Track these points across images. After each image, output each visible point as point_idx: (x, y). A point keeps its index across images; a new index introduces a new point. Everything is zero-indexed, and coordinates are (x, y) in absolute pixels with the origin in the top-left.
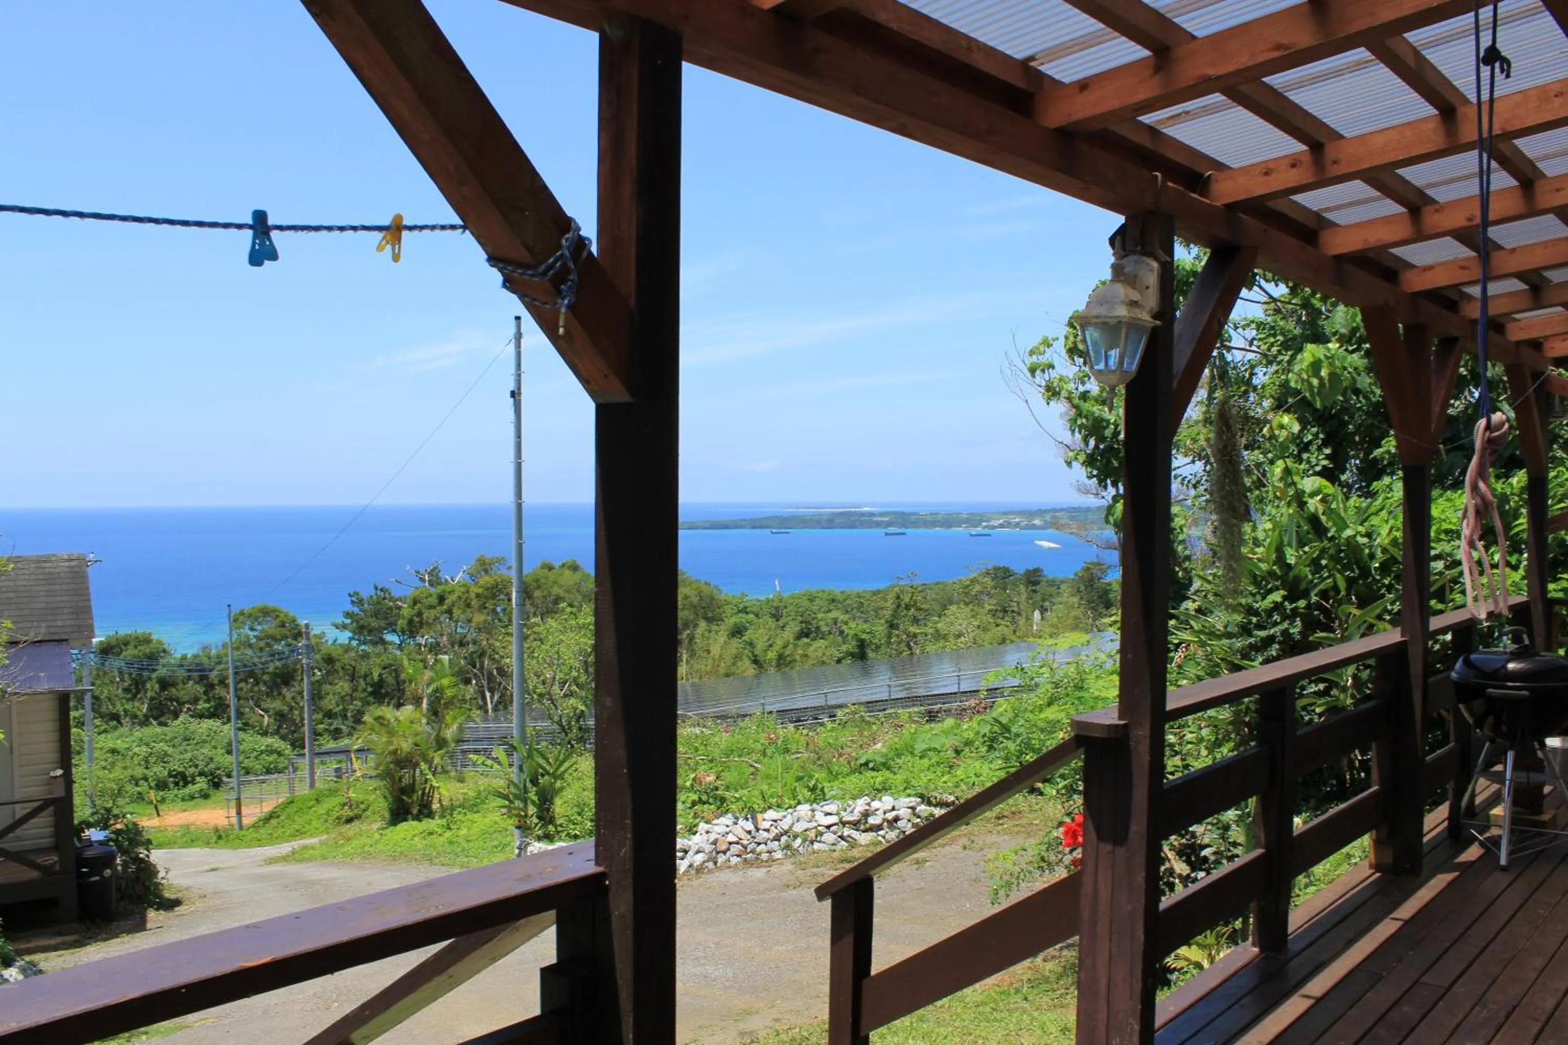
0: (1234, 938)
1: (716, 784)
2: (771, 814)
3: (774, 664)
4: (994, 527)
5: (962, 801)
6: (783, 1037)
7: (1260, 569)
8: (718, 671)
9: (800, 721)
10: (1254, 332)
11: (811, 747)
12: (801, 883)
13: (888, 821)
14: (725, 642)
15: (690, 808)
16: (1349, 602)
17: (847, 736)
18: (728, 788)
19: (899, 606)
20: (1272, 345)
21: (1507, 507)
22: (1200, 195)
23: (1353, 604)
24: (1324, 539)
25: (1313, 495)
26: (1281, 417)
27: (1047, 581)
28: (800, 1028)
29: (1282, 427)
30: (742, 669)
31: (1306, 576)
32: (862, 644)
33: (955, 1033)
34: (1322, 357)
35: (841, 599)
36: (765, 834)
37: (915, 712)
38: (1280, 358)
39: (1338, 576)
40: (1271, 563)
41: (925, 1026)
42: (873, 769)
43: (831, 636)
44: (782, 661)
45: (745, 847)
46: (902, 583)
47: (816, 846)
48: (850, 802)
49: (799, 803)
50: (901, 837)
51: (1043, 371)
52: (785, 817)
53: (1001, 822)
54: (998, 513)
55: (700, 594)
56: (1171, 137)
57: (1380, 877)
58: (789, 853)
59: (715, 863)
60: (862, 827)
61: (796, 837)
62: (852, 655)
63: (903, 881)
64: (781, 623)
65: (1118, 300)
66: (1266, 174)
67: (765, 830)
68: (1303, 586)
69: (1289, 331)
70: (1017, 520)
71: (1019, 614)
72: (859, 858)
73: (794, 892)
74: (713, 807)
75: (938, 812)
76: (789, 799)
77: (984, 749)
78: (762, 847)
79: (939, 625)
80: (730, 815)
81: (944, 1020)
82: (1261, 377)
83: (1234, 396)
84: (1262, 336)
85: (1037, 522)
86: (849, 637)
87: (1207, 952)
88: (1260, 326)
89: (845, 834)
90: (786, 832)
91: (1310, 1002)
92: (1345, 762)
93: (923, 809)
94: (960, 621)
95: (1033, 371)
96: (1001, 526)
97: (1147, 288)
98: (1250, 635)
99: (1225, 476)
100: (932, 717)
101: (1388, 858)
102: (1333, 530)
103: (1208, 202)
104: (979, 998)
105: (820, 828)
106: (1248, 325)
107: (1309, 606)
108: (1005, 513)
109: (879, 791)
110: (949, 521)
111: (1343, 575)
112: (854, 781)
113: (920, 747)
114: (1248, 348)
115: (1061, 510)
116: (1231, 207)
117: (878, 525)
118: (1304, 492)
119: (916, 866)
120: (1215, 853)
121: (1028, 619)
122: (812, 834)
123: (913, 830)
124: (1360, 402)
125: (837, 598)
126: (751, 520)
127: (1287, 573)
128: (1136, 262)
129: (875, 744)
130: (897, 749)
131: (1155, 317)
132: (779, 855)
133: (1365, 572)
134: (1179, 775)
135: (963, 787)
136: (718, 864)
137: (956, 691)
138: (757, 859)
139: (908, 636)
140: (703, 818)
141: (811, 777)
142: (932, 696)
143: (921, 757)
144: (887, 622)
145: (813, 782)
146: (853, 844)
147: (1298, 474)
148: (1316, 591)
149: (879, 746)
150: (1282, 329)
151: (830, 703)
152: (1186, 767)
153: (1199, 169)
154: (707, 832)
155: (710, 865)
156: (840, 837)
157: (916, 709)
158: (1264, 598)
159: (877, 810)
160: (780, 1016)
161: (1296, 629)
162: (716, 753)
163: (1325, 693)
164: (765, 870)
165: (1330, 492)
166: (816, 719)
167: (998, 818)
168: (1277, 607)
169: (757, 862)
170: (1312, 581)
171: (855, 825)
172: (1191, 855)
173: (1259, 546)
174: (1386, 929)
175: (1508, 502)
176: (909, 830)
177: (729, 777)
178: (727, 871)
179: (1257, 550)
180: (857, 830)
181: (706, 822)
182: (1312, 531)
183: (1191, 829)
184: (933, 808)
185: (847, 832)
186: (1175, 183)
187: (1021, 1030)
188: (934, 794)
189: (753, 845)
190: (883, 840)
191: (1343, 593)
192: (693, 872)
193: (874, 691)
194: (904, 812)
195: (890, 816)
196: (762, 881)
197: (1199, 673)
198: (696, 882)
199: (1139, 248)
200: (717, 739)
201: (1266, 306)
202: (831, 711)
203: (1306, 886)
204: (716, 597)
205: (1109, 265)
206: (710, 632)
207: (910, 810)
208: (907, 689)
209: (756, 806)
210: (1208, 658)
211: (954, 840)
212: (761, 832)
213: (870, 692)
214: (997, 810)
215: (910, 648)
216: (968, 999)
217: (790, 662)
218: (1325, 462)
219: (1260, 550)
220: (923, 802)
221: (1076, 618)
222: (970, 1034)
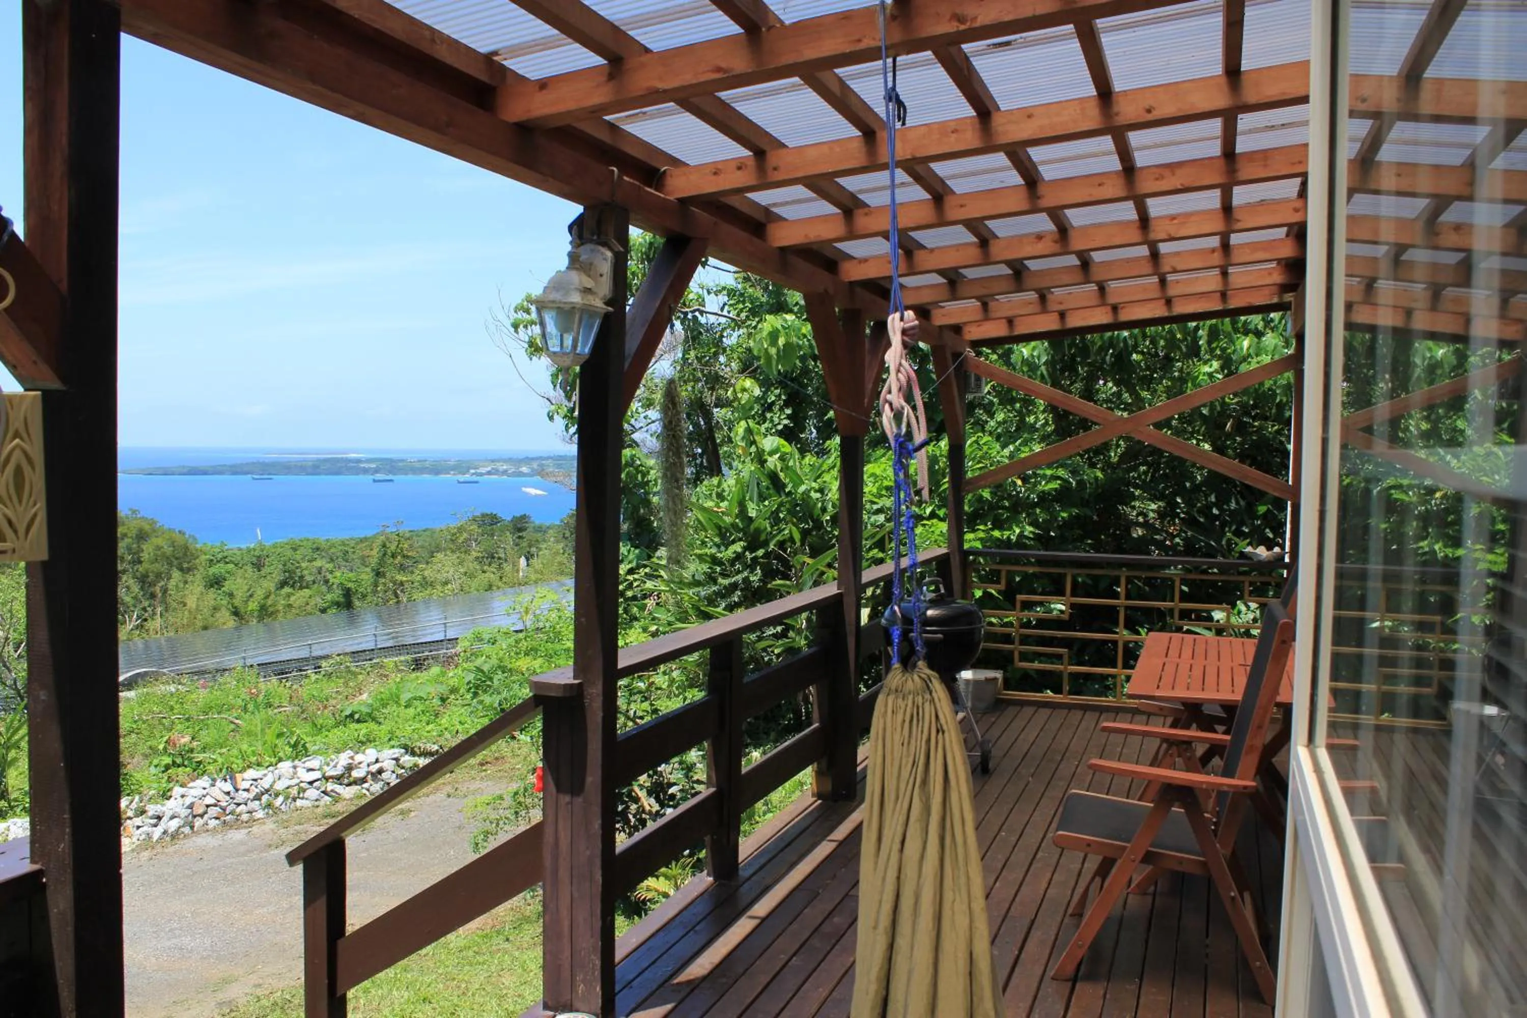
0: (698, 866)
1: (191, 746)
2: (251, 773)
3: (256, 614)
4: (481, 475)
5: (446, 750)
6: (264, 1002)
7: (724, 522)
8: (194, 624)
9: (283, 674)
10: (726, 298)
11: (295, 701)
12: (283, 842)
13: (373, 774)
14: (202, 594)
15: (163, 772)
16: (804, 554)
17: (330, 688)
18: (204, 750)
19: (384, 555)
20: (741, 310)
21: (937, 467)
22: (656, 190)
23: (806, 554)
24: (782, 494)
25: (771, 453)
26: (744, 381)
27: (534, 528)
28: (282, 991)
29: (744, 390)
30: (221, 620)
31: (766, 528)
32: (348, 594)
33: (439, 980)
34: (780, 327)
35: (327, 547)
36: (245, 794)
37: (401, 662)
38: (749, 322)
39: (794, 529)
40: (734, 516)
41: (409, 976)
42: (358, 721)
43: (316, 585)
44: (265, 612)
45: (224, 809)
46: (388, 530)
47: (299, 803)
48: (333, 757)
49: (280, 760)
50: (386, 788)
51: (526, 327)
52: (265, 775)
53: (484, 768)
54: (487, 460)
55: (173, 544)
56: (629, 133)
57: (821, 804)
58: (271, 812)
59: (192, 827)
60: (346, 781)
61: (277, 795)
62: (338, 604)
63: (388, 832)
64: (263, 573)
65: (573, 287)
66: (715, 174)
67: (244, 790)
68: (763, 537)
69: (757, 298)
70: (505, 467)
71: (506, 560)
72: (343, 813)
73: (276, 852)
74: (188, 769)
75: (422, 762)
76: (270, 757)
77: (469, 696)
78: (242, 807)
79: (426, 573)
80: (206, 778)
81: (428, 969)
82: (731, 339)
83: (705, 356)
84: (732, 302)
85: (524, 469)
86: (335, 586)
87: (673, 882)
88: (731, 293)
89: (329, 789)
90: (267, 791)
91: (756, 922)
92: (800, 697)
93: (408, 760)
94: (446, 569)
95: (516, 326)
96: (489, 473)
97: (601, 275)
98: (715, 582)
99: (669, 449)
100: (418, 665)
101: (828, 787)
102: (790, 485)
103: (662, 195)
104: (462, 943)
105: (302, 785)
106: (720, 291)
107: (767, 555)
108: (493, 461)
109: (363, 743)
110: (437, 468)
111: (798, 528)
112: (337, 735)
113: (405, 697)
114: (720, 313)
115: (548, 458)
116: (684, 202)
117: (365, 471)
118: (764, 451)
119: (400, 817)
120: (681, 791)
121: (514, 566)
122: (294, 791)
123: (398, 781)
124: (818, 367)
125: (322, 547)
126: (231, 466)
127: (749, 526)
128: (592, 251)
129: (361, 694)
130: (382, 699)
131: (607, 303)
132: (260, 814)
133: (818, 525)
134: (648, 719)
135: (447, 735)
136: (195, 829)
137: (443, 638)
138: (237, 820)
139: (395, 584)
140: (177, 781)
141: (292, 733)
142: (418, 644)
143: (406, 707)
144: (373, 570)
145: (295, 739)
146: (337, 798)
147: (759, 433)
148: (774, 542)
149: (365, 696)
150: (750, 296)
151: (315, 654)
152: (655, 711)
153: (655, 164)
154: (183, 796)
155: (187, 830)
156: (323, 792)
157: (402, 658)
158: (727, 549)
159: (360, 763)
160: (261, 981)
161: (755, 578)
162: (193, 711)
163: (784, 634)
164: (247, 831)
165: (787, 451)
166: (301, 670)
167: (482, 764)
168: (739, 557)
169: (238, 823)
170: (771, 533)
171: (338, 779)
172: (659, 790)
173: (722, 501)
174: (824, 849)
175: (937, 462)
176: (394, 781)
177: (206, 737)
178: (204, 835)
179: (721, 504)
180: (341, 784)
181: (181, 786)
182: (771, 486)
183: (659, 769)
184: (417, 758)
185: (330, 786)
186: (631, 177)
187: (503, 970)
188: (418, 744)
189: (233, 806)
190: (367, 793)
191: (798, 544)
192: (168, 839)
193: (360, 640)
194: (388, 765)
195: (374, 768)
196: (242, 843)
197: (669, 619)
198: (171, 849)
199: (595, 237)
200: (194, 696)
201: (736, 275)
202: (315, 662)
203: (765, 814)
204: (191, 547)
205: (566, 253)
206: (186, 582)
207: (394, 762)
208: (393, 638)
209: (234, 766)
210: (678, 604)
211: (437, 789)
212: (240, 792)
213: (356, 642)
214: (480, 757)
215: (397, 596)
216: (452, 945)
217: (272, 613)
218: (786, 422)
219: (724, 504)
220: (406, 753)
221: (560, 564)
222: (454, 979)
